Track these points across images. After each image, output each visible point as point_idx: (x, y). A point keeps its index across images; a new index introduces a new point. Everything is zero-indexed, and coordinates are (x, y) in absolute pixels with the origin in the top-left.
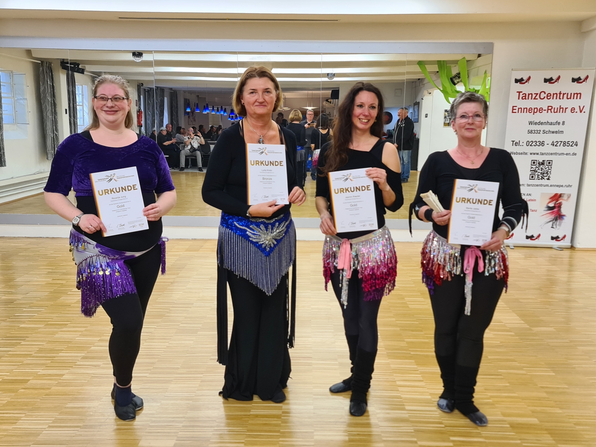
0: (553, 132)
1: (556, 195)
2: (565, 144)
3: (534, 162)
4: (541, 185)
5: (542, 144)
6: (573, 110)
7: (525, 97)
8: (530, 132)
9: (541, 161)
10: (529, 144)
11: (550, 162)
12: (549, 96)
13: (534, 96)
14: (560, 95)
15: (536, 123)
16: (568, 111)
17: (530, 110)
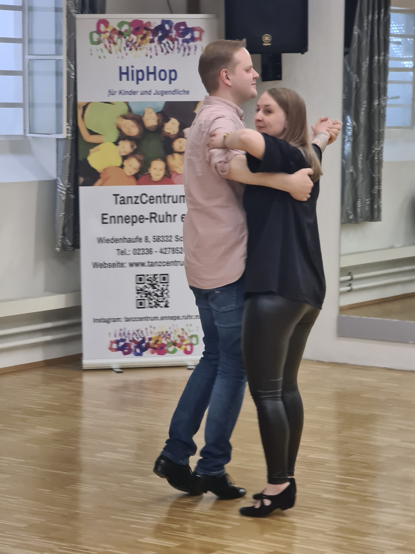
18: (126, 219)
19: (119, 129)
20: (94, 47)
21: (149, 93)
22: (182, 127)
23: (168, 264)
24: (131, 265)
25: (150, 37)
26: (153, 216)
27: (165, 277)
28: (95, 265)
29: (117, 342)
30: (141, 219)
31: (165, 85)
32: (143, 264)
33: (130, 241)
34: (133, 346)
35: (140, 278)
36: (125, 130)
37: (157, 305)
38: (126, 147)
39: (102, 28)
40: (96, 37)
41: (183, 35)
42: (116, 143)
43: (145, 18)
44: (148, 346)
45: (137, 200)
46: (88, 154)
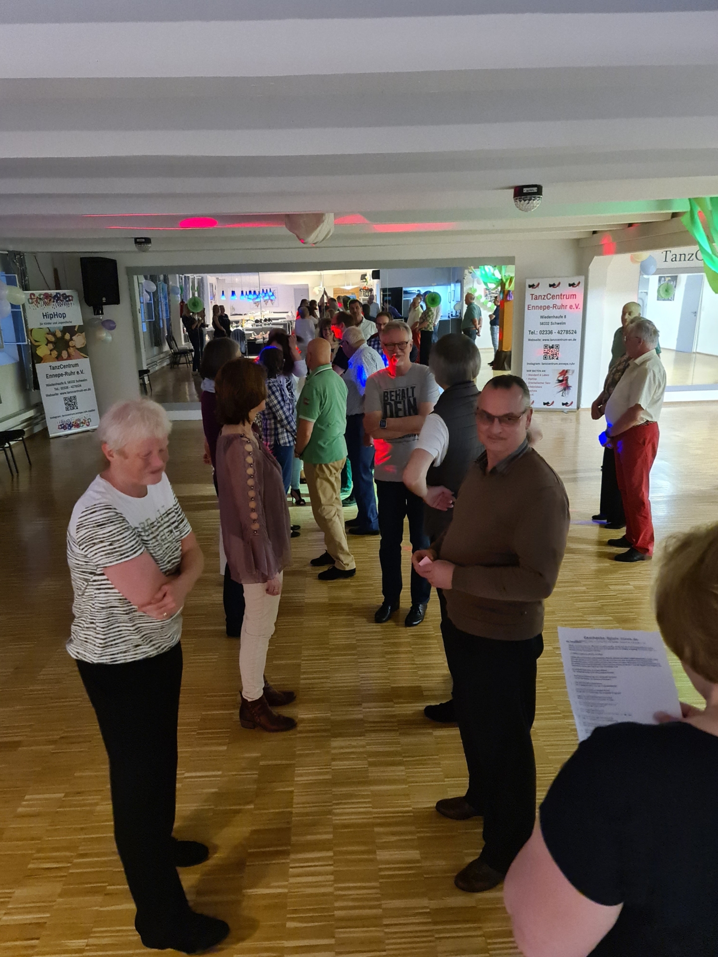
0: (558, 324)
1: (563, 371)
2: (567, 332)
3: (546, 346)
4: (552, 364)
5: (551, 332)
6: (571, 307)
7: (536, 298)
8: (542, 324)
9: (551, 345)
10: (542, 332)
11: (557, 346)
12: (553, 297)
13: (543, 297)
14: (561, 296)
15: (545, 317)
16: (568, 307)
17: (541, 308)
18: (56, 376)
19: (47, 339)
20: (31, 305)
21: (56, 323)
22: (71, 336)
23: (75, 392)
24: (61, 394)
25: (52, 300)
26: (66, 373)
27: (75, 397)
28: (47, 395)
29: (61, 425)
30: (62, 375)
31: (62, 320)
32: (65, 393)
33: (59, 384)
34: (67, 426)
35: (65, 399)
36: (49, 339)
37: (73, 409)
39: (33, 297)
41: (65, 298)
42: (47, 345)
43: (49, 292)
44: (73, 425)
45: (59, 367)
46: (36, 350)
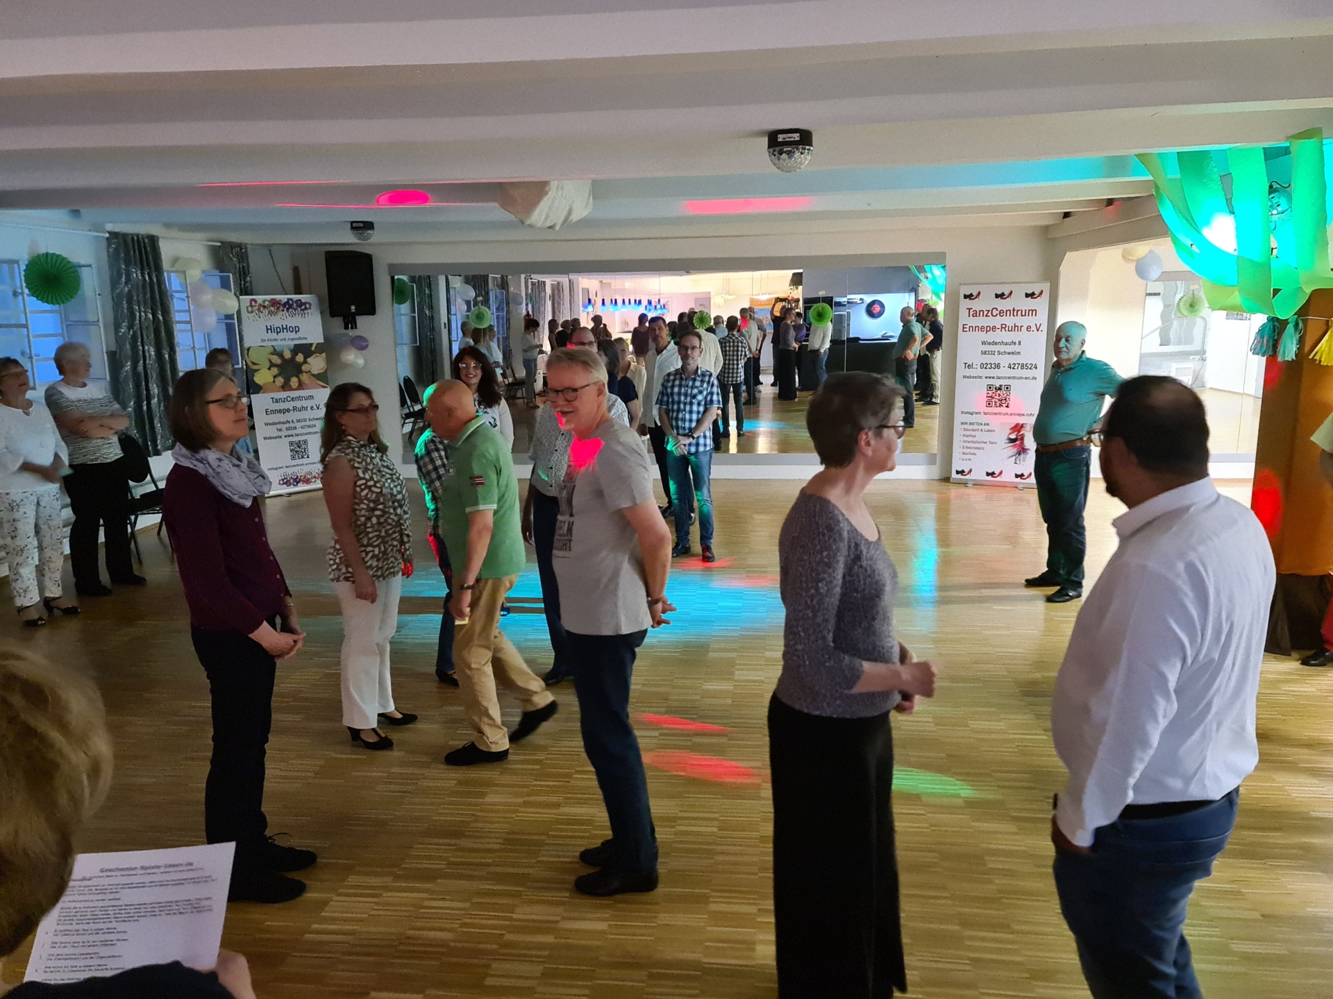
0: (1009, 353)
1: (1017, 425)
2: (1023, 366)
3: (990, 387)
4: (1000, 414)
5: (998, 366)
6: (1029, 328)
7: (975, 315)
8: (984, 353)
9: (998, 386)
10: (983, 366)
11: (1008, 388)
12: (1001, 313)
13: (985, 313)
14: (1014, 312)
15: (989, 343)
16: (1024, 329)
17: (982, 329)
18: (280, 411)
19: (271, 361)
21: (285, 340)
23: (306, 434)
24: (285, 436)
25: (282, 308)
26: (295, 409)
27: (305, 442)
28: (265, 438)
29: (283, 480)
30: (288, 410)
31: (293, 335)
32: (292, 436)
33: (283, 423)
34: (292, 481)
35: (291, 443)
36: (273, 361)
37: (303, 457)
38: (275, 371)
40: (250, 309)
41: (300, 306)
42: (269, 369)
43: (278, 297)
44: (300, 480)
45: (285, 400)
46: (253, 376)
